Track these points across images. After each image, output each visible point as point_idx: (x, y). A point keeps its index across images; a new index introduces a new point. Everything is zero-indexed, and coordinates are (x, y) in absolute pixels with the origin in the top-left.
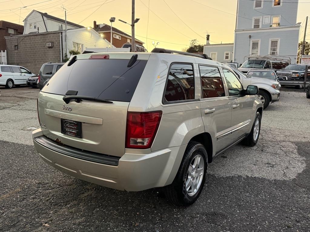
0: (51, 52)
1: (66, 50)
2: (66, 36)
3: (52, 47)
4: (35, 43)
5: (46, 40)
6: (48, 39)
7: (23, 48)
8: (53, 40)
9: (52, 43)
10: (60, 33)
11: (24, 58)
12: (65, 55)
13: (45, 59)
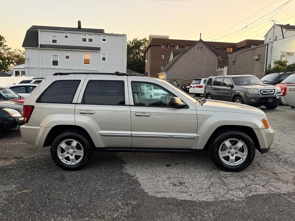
0: (257, 65)
1: (271, 61)
2: (272, 47)
3: (259, 59)
4: (247, 57)
5: (255, 53)
6: (257, 52)
7: (238, 63)
8: (261, 53)
9: (259, 55)
10: (266, 46)
11: (238, 71)
12: (269, 66)
13: (252, 71)
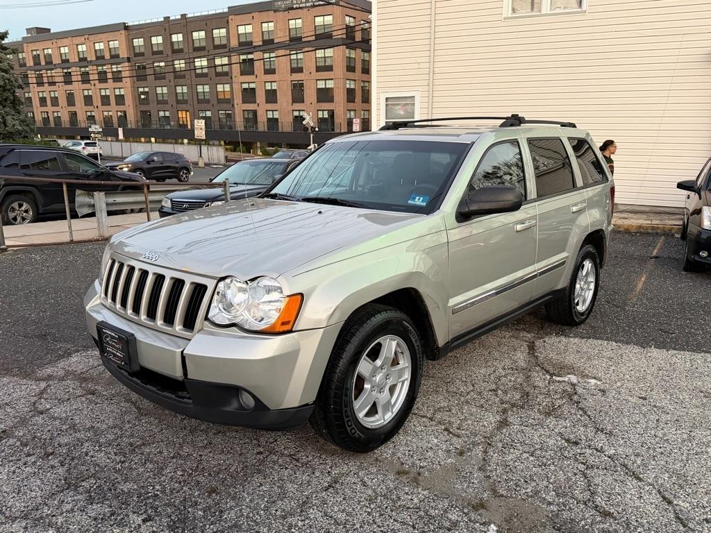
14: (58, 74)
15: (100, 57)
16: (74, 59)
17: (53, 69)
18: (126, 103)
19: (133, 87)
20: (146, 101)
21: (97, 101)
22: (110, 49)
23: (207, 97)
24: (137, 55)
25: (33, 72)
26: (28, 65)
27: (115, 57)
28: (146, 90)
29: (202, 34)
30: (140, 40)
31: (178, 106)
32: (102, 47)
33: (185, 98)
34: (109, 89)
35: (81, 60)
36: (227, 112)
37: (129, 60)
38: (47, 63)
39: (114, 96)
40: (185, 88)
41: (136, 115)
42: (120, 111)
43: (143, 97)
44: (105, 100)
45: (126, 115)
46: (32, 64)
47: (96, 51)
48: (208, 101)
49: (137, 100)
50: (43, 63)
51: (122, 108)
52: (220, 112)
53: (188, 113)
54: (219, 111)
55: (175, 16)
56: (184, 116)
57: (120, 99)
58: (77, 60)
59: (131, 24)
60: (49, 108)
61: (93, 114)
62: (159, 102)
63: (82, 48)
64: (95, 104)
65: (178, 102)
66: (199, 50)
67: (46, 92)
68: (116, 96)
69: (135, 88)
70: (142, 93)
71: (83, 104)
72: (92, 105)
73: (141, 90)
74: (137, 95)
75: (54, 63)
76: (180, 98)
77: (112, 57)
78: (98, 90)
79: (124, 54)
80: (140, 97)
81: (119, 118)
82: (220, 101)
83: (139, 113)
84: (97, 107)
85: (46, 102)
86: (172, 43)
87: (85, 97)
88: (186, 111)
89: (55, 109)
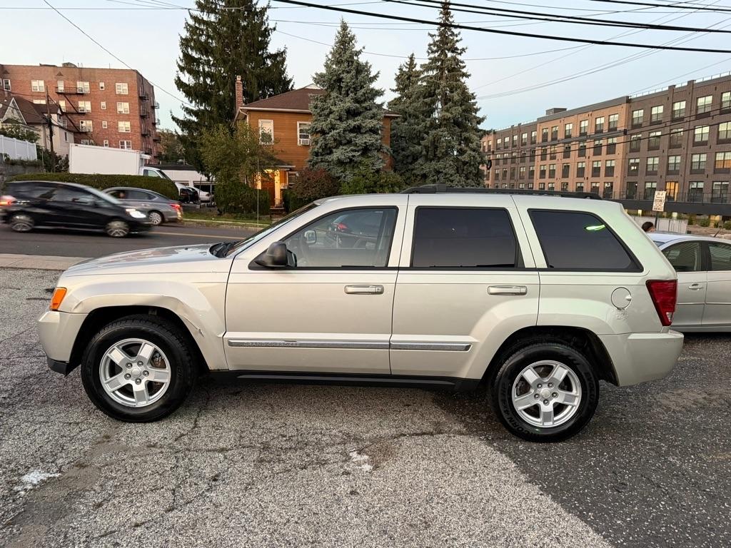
14: (560, 149)
15: (599, 131)
16: (575, 134)
17: (556, 145)
18: (615, 176)
19: (624, 158)
20: (635, 173)
21: (588, 173)
22: (609, 123)
23: (702, 167)
24: (634, 127)
25: (540, 148)
26: (537, 142)
27: (613, 131)
28: (638, 161)
29: (709, 99)
30: (640, 111)
31: (667, 177)
32: (603, 122)
33: (677, 168)
34: (602, 162)
35: (581, 135)
36: (723, 183)
37: (625, 132)
38: (553, 139)
39: (604, 168)
40: (679, 158)
41: (622, 186)
42: (608, 183)
43: (633, 168)
44: (596, 172)
45: (612, 186)
46: (541, 140)
47: (596, 125)
48: (702, 172)
49: (627, 170)
50: (549, 139)
51: (610, 179)
52: (715, 183)
53: (677, 184)
54: (713, 182)
55: (681, 83)
56: (672, 188)
57: (610, 171)
58: (578, 134)
59: (635, 96)
60: (547, 180)
61: (583, 185)
62: (648, 173)
63: (585, 124)
64: (586, 176)
65: (669, 173)
66: (702, 117)
67: (547, 165)
68: (607, 168)
69: (626, 159)
70: (633, 164)
71: (576, 176)
72: (583, 176)
73: (632, 161)
74: (627, 166)
75: (558, 139)
76: (671, 168)
77: (610, 130)
78: (591, 163)
79: (621, 127)
80: (629, 167)
81: (606, 189)
82: (716, 171)
83: (625, 185)
84: (587, 178)
85: (545, 174)
86: (673, 112)
87: (578, 169)
88: (676, 182)
89: (551, 180)
